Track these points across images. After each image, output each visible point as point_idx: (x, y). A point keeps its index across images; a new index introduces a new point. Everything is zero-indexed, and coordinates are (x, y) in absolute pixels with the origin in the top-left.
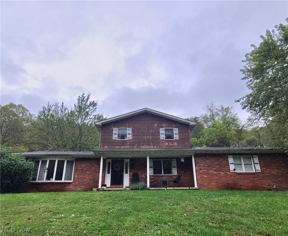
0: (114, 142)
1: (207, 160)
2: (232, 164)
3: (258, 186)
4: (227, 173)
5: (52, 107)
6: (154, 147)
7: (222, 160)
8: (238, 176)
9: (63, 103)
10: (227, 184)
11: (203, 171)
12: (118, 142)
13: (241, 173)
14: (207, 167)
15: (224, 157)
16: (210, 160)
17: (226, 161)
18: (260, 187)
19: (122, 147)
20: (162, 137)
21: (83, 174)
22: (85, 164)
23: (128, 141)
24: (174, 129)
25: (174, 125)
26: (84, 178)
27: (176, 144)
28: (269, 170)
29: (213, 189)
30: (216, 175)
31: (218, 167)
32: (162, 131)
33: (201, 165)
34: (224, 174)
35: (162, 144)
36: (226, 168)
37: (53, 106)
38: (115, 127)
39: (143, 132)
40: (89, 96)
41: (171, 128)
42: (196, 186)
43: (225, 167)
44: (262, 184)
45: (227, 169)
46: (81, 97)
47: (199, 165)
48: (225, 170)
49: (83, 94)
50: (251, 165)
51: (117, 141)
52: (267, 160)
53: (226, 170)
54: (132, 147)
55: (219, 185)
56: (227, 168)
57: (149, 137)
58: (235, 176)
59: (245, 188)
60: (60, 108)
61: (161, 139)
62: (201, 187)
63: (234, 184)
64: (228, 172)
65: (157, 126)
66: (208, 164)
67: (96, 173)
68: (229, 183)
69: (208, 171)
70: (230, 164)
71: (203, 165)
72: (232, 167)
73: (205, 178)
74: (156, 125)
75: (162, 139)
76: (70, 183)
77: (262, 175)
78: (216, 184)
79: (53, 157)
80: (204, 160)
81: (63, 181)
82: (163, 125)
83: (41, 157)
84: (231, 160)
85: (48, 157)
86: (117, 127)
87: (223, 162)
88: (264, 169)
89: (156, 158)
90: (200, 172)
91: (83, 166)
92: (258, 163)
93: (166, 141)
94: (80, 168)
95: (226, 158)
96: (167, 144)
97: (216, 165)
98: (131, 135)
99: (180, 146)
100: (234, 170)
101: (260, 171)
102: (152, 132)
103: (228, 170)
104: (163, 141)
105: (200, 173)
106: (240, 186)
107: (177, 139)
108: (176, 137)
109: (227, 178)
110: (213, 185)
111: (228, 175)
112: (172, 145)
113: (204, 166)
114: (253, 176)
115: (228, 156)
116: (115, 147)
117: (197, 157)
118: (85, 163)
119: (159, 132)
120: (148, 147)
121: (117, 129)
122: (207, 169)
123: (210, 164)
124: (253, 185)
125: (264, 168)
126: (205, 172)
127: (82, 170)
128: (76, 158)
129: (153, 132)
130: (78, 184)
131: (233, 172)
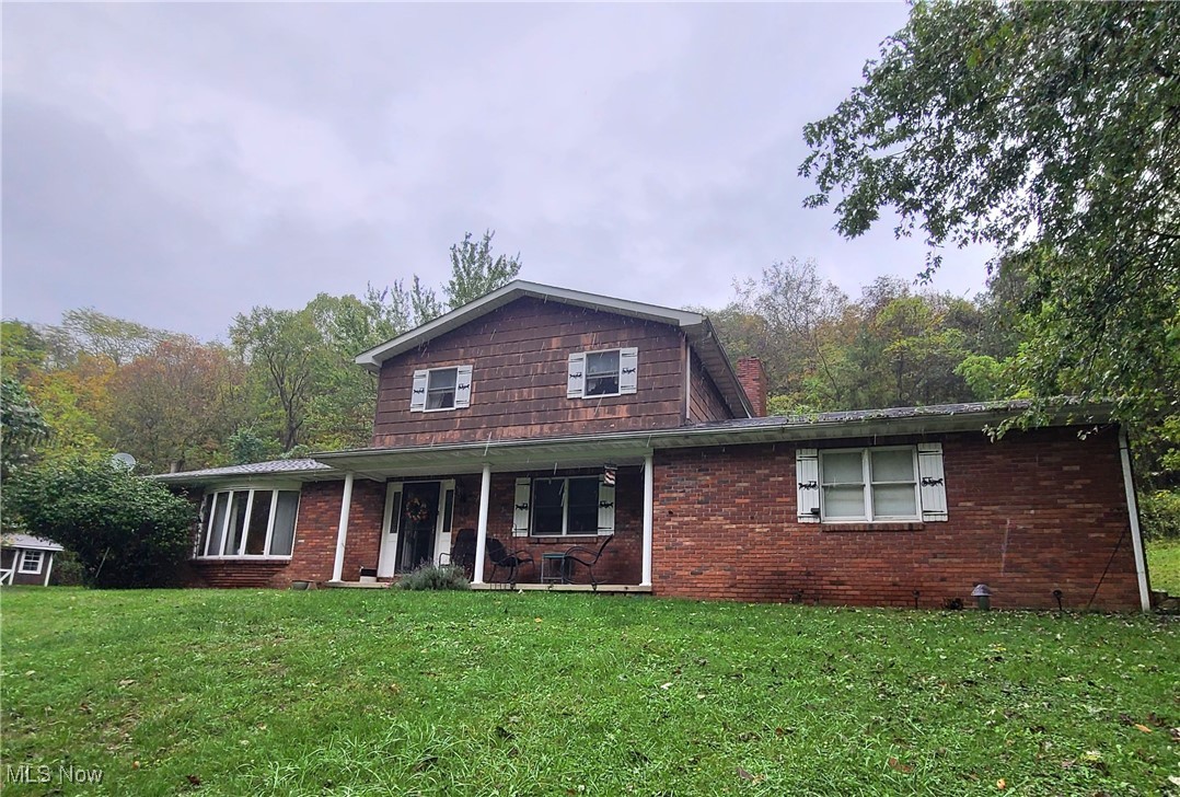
0: (415, 423)
1: (701, 473)
2: (807, 487)
3: (925, 584)
4: (781, 529)
5: (383, 298)
6: (542, 429)
7: (767, 471)
8: (830, 541)
9: (417, 280)
10: (774, 573)
11: (681, 519)
12: (429, 418)
13: (843, 525)
14: (699, 503)
15: (778, 458)
16: (717, 473)
17: (783, 476)
18: (931, 589)
19: (439, 437)
20: (576, 387)
21: (320, 535)
22: (327, 501)
23: (458, 414)
24: (622, 351)
25: (624, 335)
26: (322, 546)
27: (623, 412)
28: (994, 513)
29: (711, 595)
30: (732, 537)
31: (747, 501)
32: (577, 364)
33: (675, 495)
34: (766, 534)
35: (573, 417)
36: (780, 504)
37: (385, 293)
38: (420, 364)
39: (510, 374)
40: (488, 239)
41: (610, 347)
42: (646, 582)
43: (778, 500)
44: (943, 580)
45: (784, 508)
46: (462, 247)
47: (669, 495)
48: (774, 512)
49: (467, 237)
50: (909, 491)
51: (423, 417)
52: (991, 462)
53: (781, 512)
54: (469, 434)
55: (738, 577)
56: (787, 503)
57: (529, 395)
58: (817, 541)
59: (858, 593)
60: (410, 299)
61: (569, 397)
62: (665, 585)
63: (808, 574)
64: (785, 525)
65: (559, 345)
66: (705, 490)
67: (356, 531)
68: (782, 569)
69: (701, 520)
70: (801, 486)
71: (682, 495)
72: (806, 501)
73: (687, 548)
74: (555, 343)
75: (572, 396)
76: (283, 564)
77: (950, 537)
78: (729, 573)
79: (242, 482)
80: (692, 474)
81: (266, 556)
82: (584, 339)
83: (214, 481)
84: (807, 470)
85: (231, 482)
86: (425, 365)
87: (771, 479)
88: (970, 509)
89: (543, 473)
90: (668, 523)
91: (320, 507)
92: (940, 481)
93: (589, 402)
94: (314, 513)
95: (785, 462)
96: (590, 414)
97: (740, 494)
98: (468, 390)
99: (640, 420)
100: (816, 513)
101: (945, 519)
102: (539, 371)
103: (789, 512)
104: (575, 404)
105: (669, 527)
106: (832, 583)
107: (630, 391)
108: (628, 383)
109: (780, 547)
110: (714, 578)
111: (788, 534)
112: (607, 416)
113: (686, 500)
114: (904, 538)
115: (798, 451)
116: (415, 438)
117: (663, 464)
118: (327, 498)
119: (563, 370)
120: (521, 430)
121: (427, 372)
122: (700, 510)
123: (715, 490)
124: (897, 579)
125: (969, 504)
126: (687, 523)
127: (316, 521)
128: (304, 483)
129: (543, 370)
130: (305, 568)
131: (811, 520)
